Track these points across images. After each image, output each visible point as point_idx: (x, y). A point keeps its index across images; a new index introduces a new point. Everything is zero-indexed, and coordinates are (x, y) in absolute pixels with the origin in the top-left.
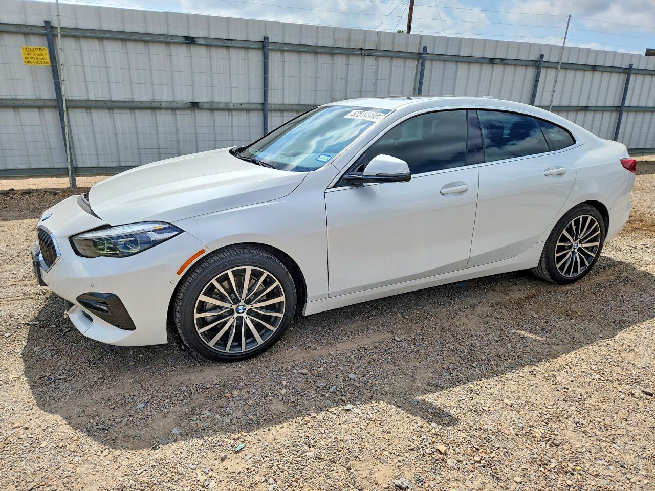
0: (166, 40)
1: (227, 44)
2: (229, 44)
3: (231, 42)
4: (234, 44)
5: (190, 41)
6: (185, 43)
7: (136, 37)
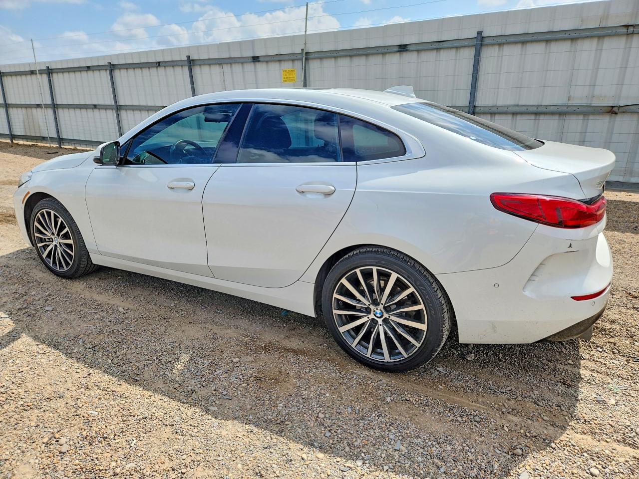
0: (382, 51)
1: (438, 46)
2: (441, 45)
3: (442, 43)
4: (445, 45)
5: (403, 48)
6: (399, 51)
7: (361, 52)
